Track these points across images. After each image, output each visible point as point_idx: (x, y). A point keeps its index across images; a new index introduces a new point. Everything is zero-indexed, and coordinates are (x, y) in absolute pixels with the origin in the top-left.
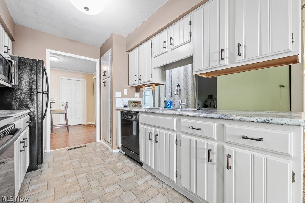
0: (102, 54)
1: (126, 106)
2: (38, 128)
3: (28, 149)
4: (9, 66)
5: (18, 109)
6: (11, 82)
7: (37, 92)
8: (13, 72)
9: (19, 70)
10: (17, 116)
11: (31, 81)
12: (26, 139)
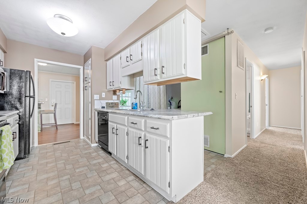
0: (85, 62)
1: (103, 107)
2: (26, 125)
3: (17, 140)
4: (2, 77)
5: (9, 110)
6: (4, 89)
7: (25, 96)
8: (5, 81)
9: (10, 79)
10: (8, 115)
11: (20, 88)
12: (16, 132)
